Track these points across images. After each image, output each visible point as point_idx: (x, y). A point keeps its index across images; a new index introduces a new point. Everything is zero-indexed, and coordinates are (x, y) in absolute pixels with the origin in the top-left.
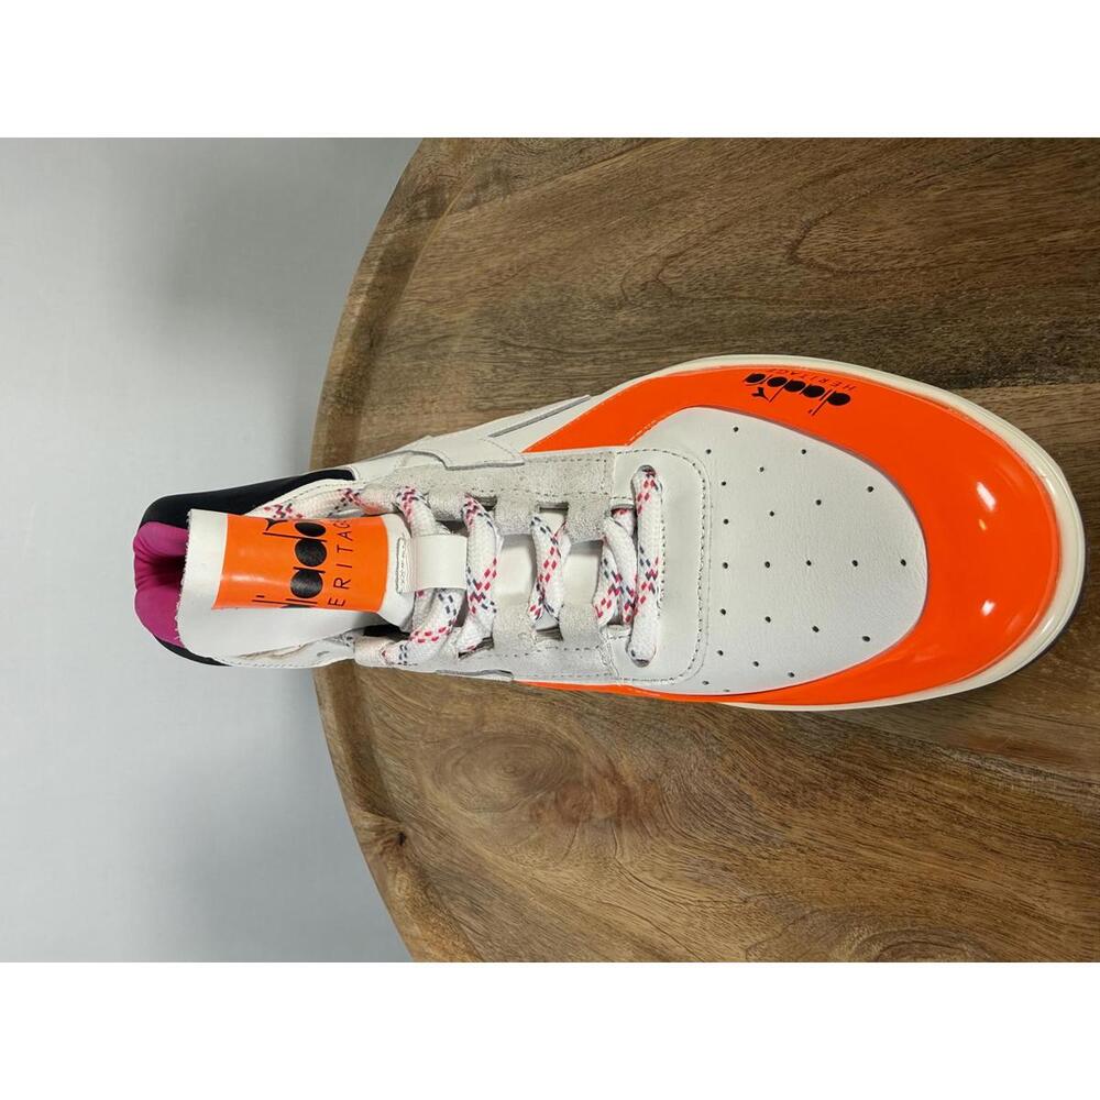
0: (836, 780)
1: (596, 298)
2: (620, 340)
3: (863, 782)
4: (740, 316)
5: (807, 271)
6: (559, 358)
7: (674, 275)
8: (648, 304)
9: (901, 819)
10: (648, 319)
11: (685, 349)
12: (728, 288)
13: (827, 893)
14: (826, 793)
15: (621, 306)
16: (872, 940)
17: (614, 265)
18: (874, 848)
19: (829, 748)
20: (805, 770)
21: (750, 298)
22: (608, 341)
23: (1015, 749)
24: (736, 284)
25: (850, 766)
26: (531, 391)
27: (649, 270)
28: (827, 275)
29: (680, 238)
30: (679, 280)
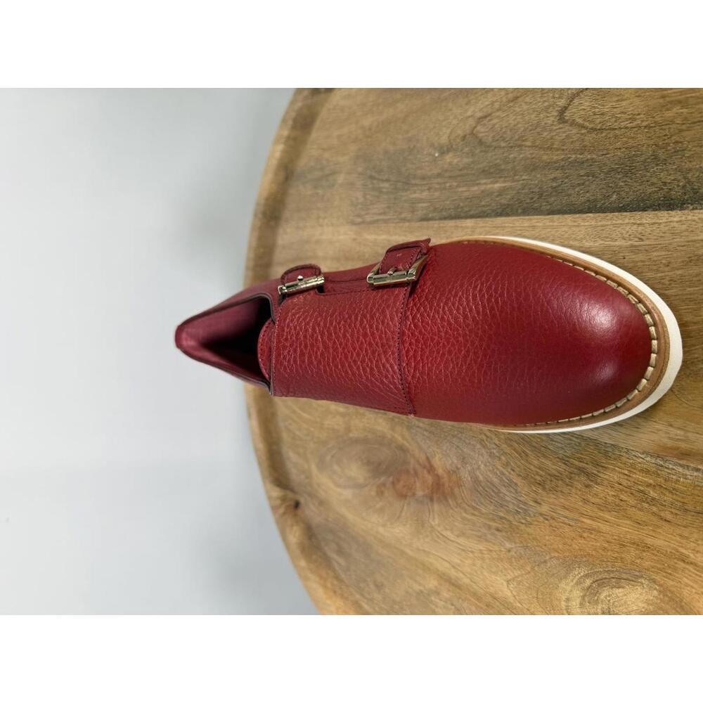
0: (572, 473)
1: (432, 145)
2: (447, 175)
3: (588, 475)
4: (525, 159)
5: (571, 128)
6: (406, 187)
7: (482, 130)
8: (466, 149)
9: (610, 499)
10: (465, 160)
11: (489, 181)
12: (518, 140)
13: (560, 546)
14: (565, 482)
15: (448, 151)
16: (587, 576)
17: (444, 123)
18: (591, 518)
19: (569, 453)
20: (553, 466)
21: (532, 146)
22: (439, 175)
23: (685, 455)
24: (523, 136)
25: (581, 465)
27: (467, 127)
28: (584, 131)
29: (489, 105)
30: (487, 134)
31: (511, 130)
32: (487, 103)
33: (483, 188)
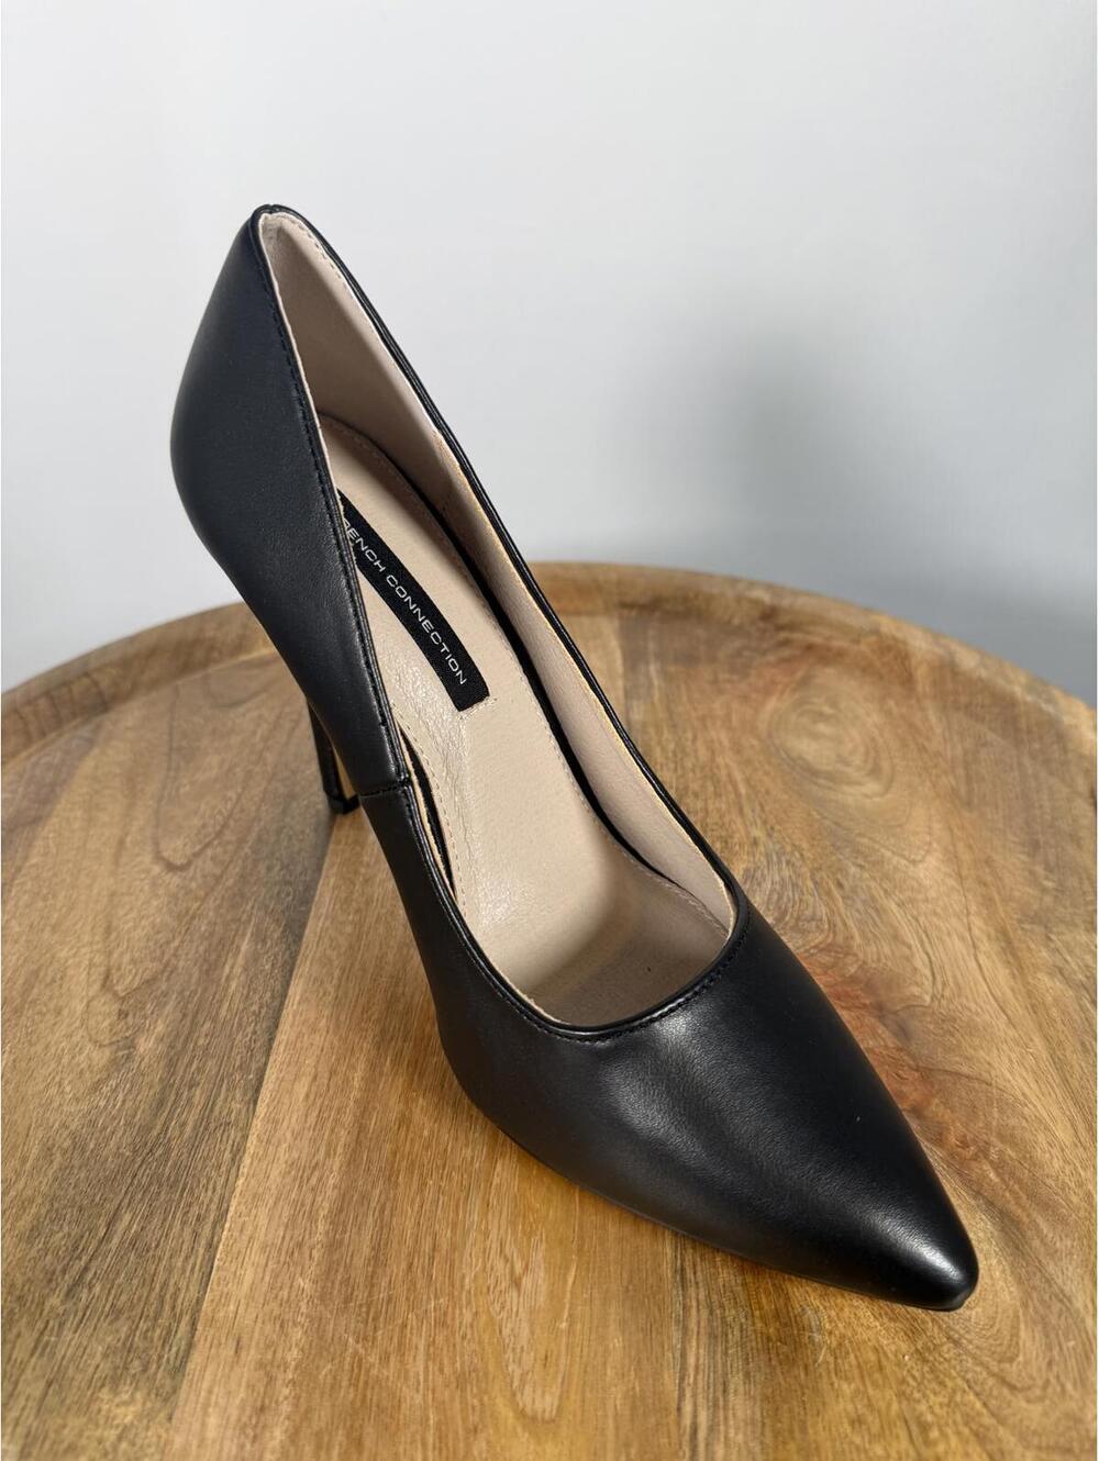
1: (96, 1087)
2: (179, 1046)
6: (160, 1152)
7: (130, 977)
10: (169, 1008)
11: (230, 962)
17: (65, 1060)
22: (171, 1065)
26: (195, 1209)
27: (106, 1007)
28: (216, 842)
29: (88, 973)
30: (141, 971)
31: (158, 932)
32: (84, 976)
33: (238, 970)
